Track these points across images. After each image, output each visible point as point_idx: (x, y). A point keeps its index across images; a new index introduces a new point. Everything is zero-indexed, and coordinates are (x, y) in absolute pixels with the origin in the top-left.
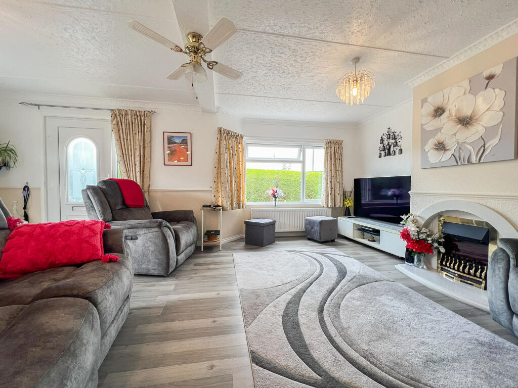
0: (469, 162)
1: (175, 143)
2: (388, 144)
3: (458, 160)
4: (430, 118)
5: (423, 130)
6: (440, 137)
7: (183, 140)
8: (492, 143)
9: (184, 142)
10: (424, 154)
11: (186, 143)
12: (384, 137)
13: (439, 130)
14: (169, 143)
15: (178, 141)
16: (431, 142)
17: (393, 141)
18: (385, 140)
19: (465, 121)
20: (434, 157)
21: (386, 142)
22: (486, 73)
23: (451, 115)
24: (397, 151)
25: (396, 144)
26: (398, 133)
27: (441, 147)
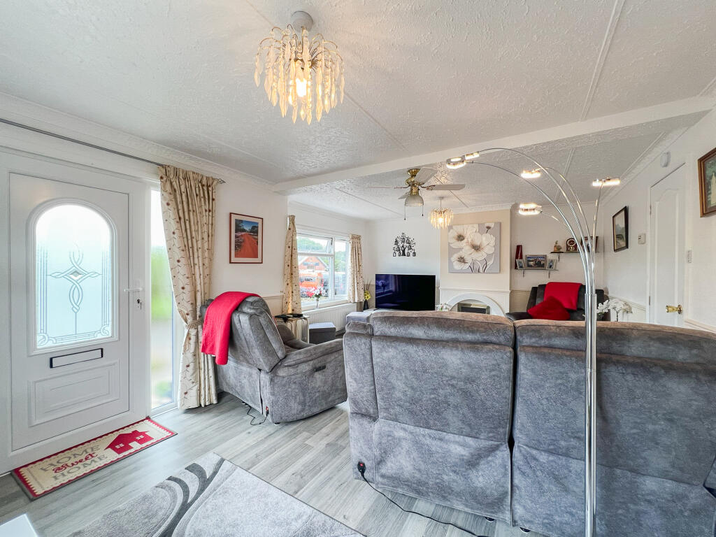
0: (479, 272)
1: (244, 230)
2: (403, 246)
3: (472, 270)
4: (455, 240)
5: (450, 247)
6: (462, 254)
7: (254, 227)
8: (490, 263)
9: (255, 230)
10: (451, 263)
11: (257, 232)
12: (398, 240)
13: (461, 249)
14: (237, 231)
15: (248, 228)
16: (455, 257)
17: (408, 245)
18: (400, 242)
19: (476, 248)
20: (457, 266)
21: (400, 244)
22: (487, 225)
23: (468, 242)
24: (411, 254)
25: (410, 248)
26: (412, 239)
27: (462, 260)
